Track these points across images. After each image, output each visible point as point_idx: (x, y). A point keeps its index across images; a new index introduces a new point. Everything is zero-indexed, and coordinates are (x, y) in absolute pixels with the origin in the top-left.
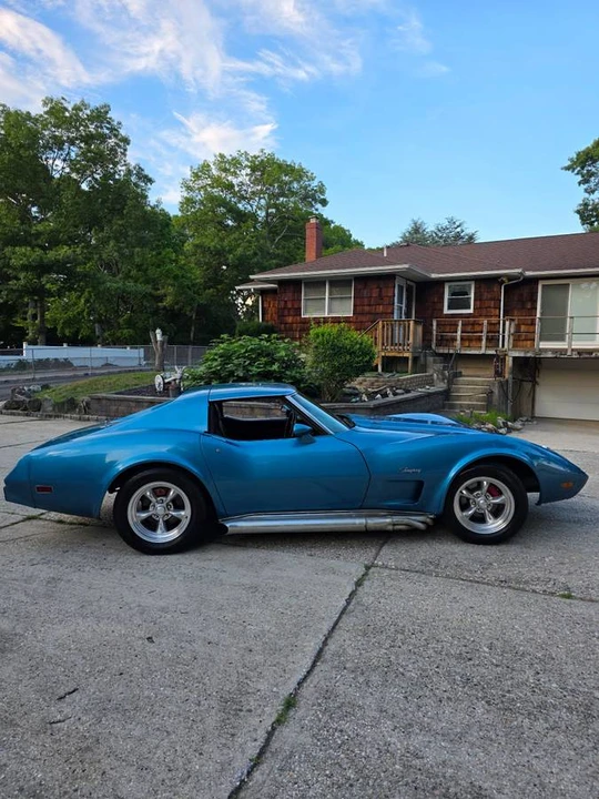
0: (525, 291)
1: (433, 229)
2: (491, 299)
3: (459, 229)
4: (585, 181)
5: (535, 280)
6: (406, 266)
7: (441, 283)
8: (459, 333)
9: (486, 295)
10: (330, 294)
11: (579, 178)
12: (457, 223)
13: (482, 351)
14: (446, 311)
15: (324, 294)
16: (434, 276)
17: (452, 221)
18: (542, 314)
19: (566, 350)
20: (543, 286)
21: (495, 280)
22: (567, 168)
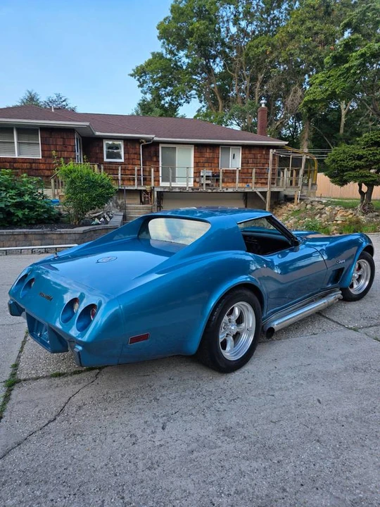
0: (153, 149)
1: (46, 100)
2: (135, 154)
3: (64, 103)
4: (141, 86)
5: (157, 143)
6: (88, 124)
7: (101, 139)
8: (120, 175)
9: (131, 151)
10: (18, 139)
11: (138, 83)
12: (63, 99)
13: (136, 188)
14: (105, 160)
15: (13, 139)
16: (97, 133)
17: (59, 96)
18: (162, 165)
19: (186, 188)
20: (162, 147)
21: (137, 141)
22: (132, 75)
